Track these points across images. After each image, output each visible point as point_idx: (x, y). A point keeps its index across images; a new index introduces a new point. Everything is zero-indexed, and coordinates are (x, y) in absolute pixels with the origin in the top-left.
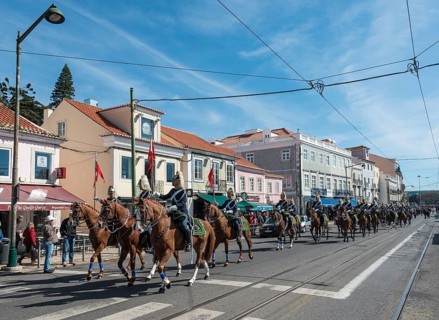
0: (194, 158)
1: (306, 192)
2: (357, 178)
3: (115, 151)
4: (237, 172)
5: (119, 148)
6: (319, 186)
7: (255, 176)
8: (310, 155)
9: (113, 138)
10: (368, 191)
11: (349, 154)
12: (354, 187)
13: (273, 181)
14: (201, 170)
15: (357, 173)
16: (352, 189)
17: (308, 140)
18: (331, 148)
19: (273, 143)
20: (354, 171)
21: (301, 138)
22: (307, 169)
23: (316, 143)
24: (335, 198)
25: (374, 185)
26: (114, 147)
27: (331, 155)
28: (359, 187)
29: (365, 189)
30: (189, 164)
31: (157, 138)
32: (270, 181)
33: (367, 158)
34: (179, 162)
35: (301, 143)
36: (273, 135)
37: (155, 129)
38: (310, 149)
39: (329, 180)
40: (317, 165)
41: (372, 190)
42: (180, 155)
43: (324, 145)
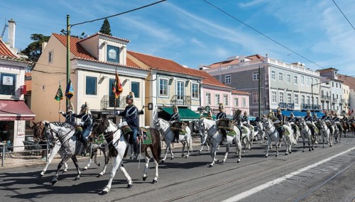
0: (159, 78)
1: (274, 106)
2: (325, 94)
3: (80, 72)
4: (202, 90)
5: (83, 70)
6: (286, 101)
7: (221, 93)
8: (277, 76)
9: (76, 61)
10: (336, 105)
11: (318, 75)
12: (323, 102)
13: (240, 97)
14: (166, 88)
15: (325, 90)
16: (320, 104)
17: (276, 63)
18: (298, 70)
19: (246, 67)
20: (322, 89)
21: (269, 61)
22: (275, 87)
23: (284, 66)
24: (302, 111)
25: (342, 100)
26: (79, 69)
27: (299, 76)
28: (327, 102)
29: (334, 104)
30: (154, 83)
31: (123, 62)
32: (237, 96)
33: (336, 78)
34: (144, 81)
35: (269, 65)
36: (247, 60)
37: (121, 54)
38: (278, 71)
39: (297, 96)
40: (285, 83)
41: (341, 104)
42: (145, 75)
43: (292, 67)
